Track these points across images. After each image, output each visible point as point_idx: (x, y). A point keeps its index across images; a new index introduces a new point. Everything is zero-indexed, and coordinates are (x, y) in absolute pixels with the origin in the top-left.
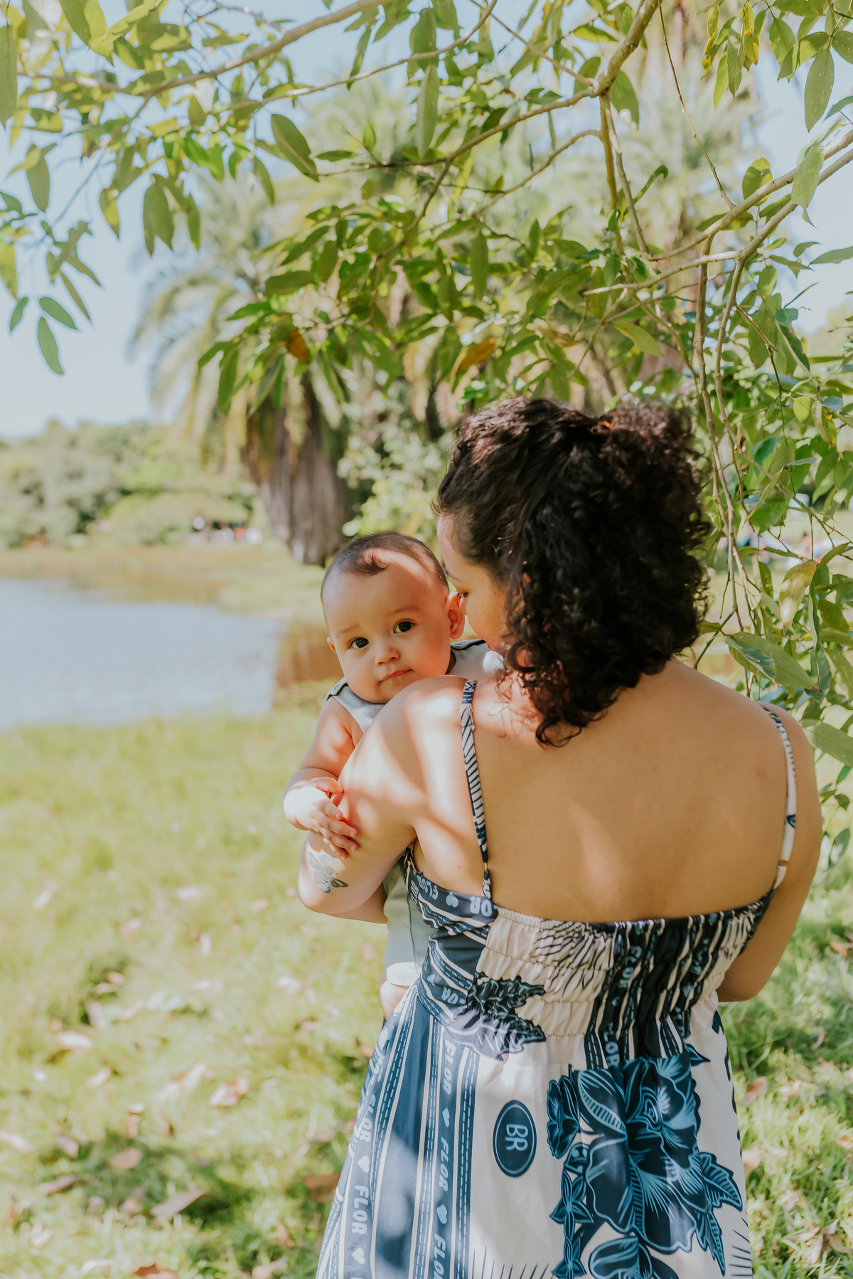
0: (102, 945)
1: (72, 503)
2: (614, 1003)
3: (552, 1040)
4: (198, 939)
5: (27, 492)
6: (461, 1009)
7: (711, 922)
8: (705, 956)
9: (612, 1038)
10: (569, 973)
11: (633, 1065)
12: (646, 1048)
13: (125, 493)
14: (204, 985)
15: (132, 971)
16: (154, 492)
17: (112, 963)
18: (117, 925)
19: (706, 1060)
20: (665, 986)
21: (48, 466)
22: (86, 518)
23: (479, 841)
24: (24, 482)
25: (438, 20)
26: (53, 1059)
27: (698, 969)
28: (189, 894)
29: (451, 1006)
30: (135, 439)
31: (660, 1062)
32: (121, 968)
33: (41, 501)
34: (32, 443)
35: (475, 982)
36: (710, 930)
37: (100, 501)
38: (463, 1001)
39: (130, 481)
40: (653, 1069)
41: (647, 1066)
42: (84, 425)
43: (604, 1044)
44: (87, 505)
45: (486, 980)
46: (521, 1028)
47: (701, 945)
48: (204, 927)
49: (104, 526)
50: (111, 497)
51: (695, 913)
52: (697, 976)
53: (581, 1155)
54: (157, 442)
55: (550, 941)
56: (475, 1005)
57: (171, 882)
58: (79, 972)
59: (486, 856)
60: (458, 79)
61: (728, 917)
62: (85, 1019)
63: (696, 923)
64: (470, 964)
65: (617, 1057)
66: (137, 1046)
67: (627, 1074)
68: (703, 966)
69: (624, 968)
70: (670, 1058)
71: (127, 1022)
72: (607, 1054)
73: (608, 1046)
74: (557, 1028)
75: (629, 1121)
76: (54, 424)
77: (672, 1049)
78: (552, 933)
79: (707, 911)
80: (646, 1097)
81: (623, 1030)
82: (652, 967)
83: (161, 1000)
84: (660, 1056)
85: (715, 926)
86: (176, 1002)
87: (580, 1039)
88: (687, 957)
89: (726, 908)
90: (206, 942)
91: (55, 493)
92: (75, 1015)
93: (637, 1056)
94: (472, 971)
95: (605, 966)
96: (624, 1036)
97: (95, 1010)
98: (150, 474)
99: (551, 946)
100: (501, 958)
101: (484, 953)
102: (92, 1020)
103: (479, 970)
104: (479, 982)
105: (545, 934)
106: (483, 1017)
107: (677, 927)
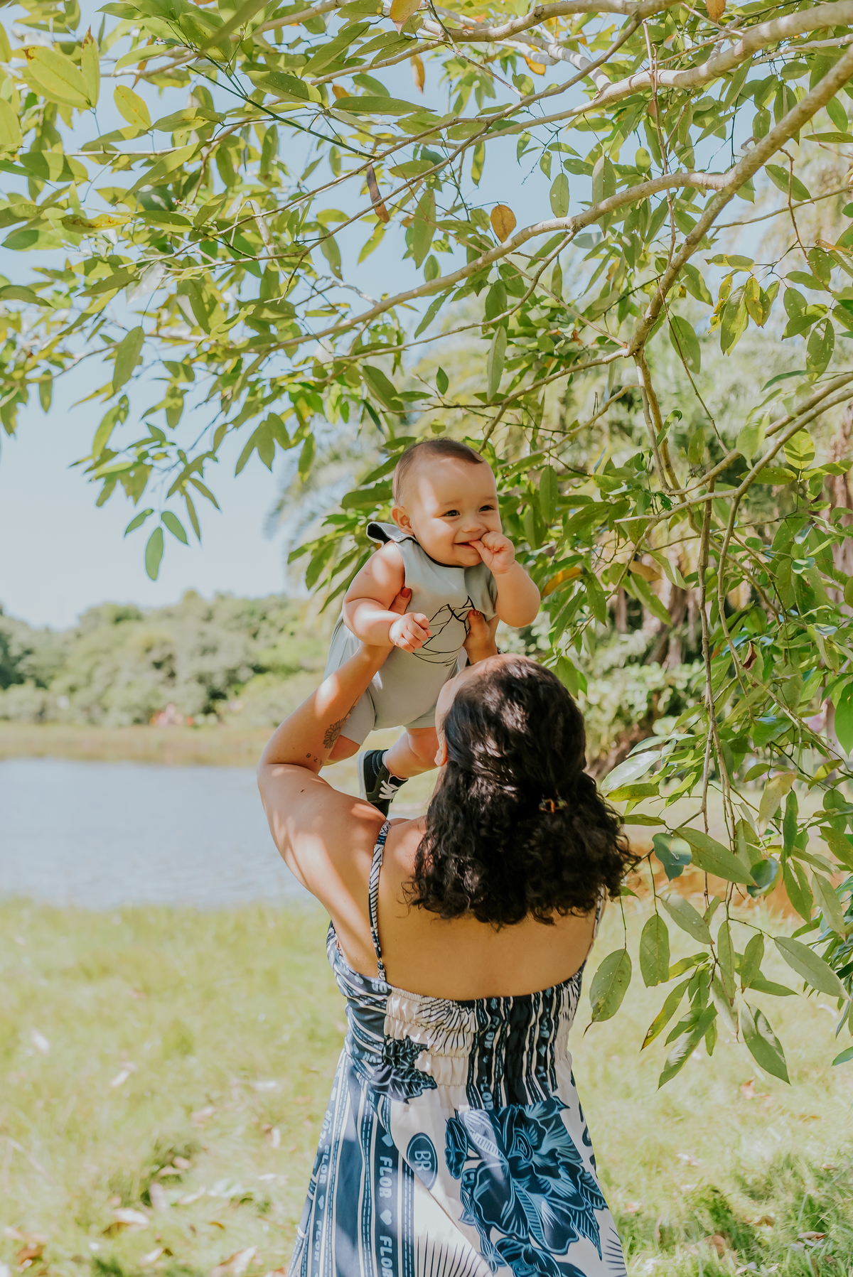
0: (171, 1127)
1: (201, 680)
2: (485, 1060)
3: (441, 1088)
4: (268, 1131)
5: (158, 665)
6: (380, 1067)
7: (548, 994)
8: (549, 1021)
9: (487, 1090)
10: (445, 1035)
11: (506, 1111)
12: (516, 1097)
13: (259, 670)
14: (269, 1177)
15: (198, 1158)
16: (290, 671)
17: (180, 1147)
18: (189, 1110)
19: (567, 1107)
20: (524, 1049)
21: (182, 639)
22: (216, 695)
23: (375, 945)
24: (156, 655)
25: (507, 289)
26: (108, 1232)
27: (546, 1034)
28: (267, 1086)
29: (372, 1064)
30: (273, 615)
31: (527, 1107)
32: (189, 1153)
33: (172, 675)
34: (168, 614)
35: (385, 1044)
36: (548, 1002)
37: (232, 679)
38: (380, 1061)
39: (265, 659)
40: (521, 1113)
41: (517, 1112)
42: (221, 597)
43: (481, 1093)
44: (219, 682)
45: (391, 1040)
46: (420, 1078)
47: (544, 1014)
48: (278, 1120)
49: (234, 705)
50: (244, 674)
51: (536, 991)
52: (548, 1039)
53: (469, 1179)
54: (295, 619)
55: (428, 1012)
56: (388, 1062)
57: (250, 1072)
58: (146, 1151)
59: (380, 954)
60: (530, 329)
61: (559, 988)
62: (146, 1198)
63: (537, 998)
64: (379, 1031)
65: (491, 1103)
66: (193, 1229)
67: (502, 1119)
68: (550, 1029)
69: (487, 1032)
70: (535, 1104)
71: (186, 1207)
72: (484, 1101)
73: (484, 1094)
74: (445, 1078)
75: (509, 1156)
76: (191, 595)
77: (536, 1098)
78: (429, 1006)
79: (543, 988)
80: (518, 1136)
81: (496, 1084)
82: (509, 1033)
83: (224, 1189)
84: (527, 1103)
85: (552, 997)
86: (238, 1191)
87: (463, 1088)
88: (535, 1024)
89: (557, 983)
90: (276, 1133)
91: (186, 667)
92: (136, 1193)
93: (508, 1104)
94: (382, 1035)
95: (473, 1030)
96: (496, 1090)
97: (157, 1191)
98: (287, 652)
99: (430, 1016)
100: (397, 1023)
101: (386, 1019)
102: (153, 1201)
103: (386, 1034)
104: (388, 1043)
105: (424, 1007)
106: (394, 1071)
107: (523, 1003)
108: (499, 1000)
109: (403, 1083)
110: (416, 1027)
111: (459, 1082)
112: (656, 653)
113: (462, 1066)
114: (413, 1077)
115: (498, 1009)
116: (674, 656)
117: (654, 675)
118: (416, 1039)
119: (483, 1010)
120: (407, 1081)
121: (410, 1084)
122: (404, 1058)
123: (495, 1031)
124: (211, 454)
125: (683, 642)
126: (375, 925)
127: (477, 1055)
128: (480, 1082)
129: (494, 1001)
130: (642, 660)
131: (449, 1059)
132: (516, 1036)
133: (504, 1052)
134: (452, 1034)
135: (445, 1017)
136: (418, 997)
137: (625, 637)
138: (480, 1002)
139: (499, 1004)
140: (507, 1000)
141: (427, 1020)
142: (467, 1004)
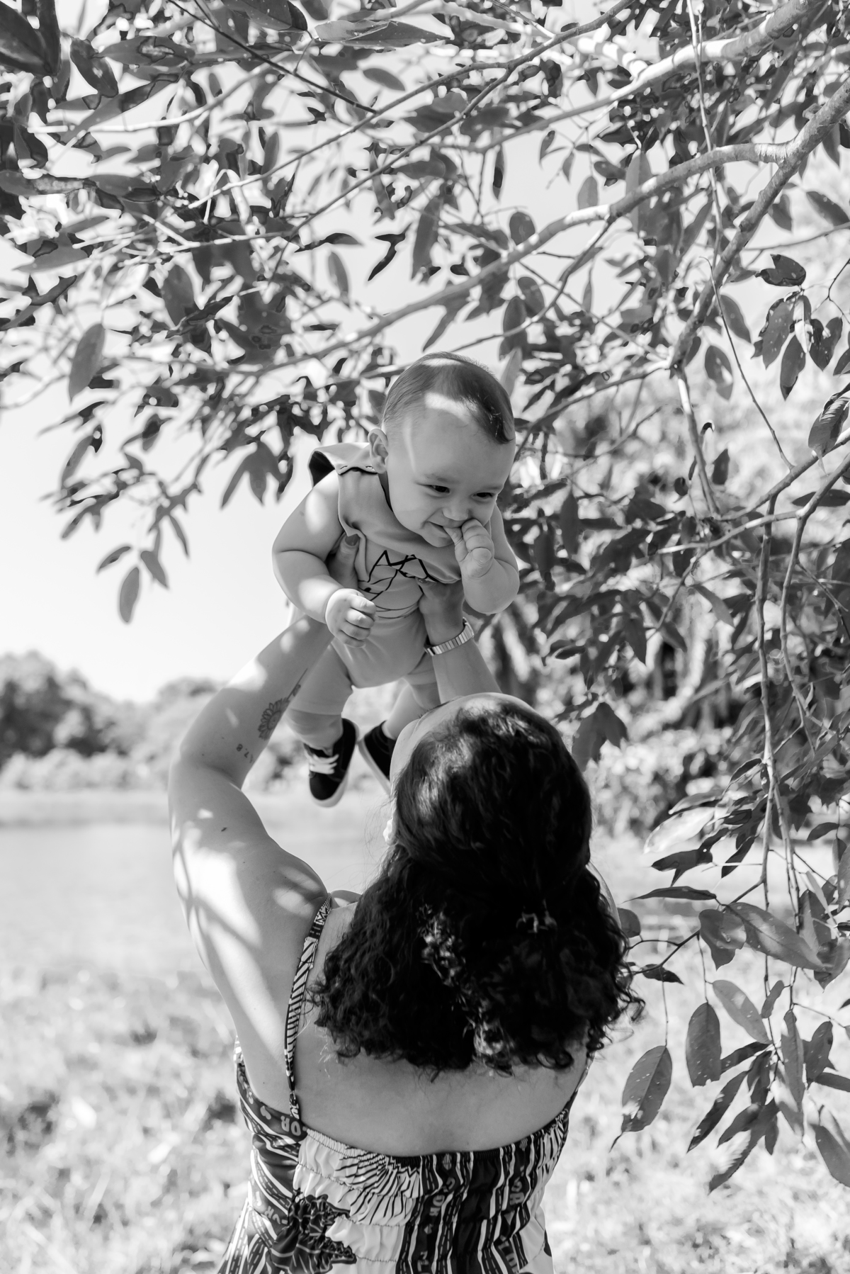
3: (362, 1264)
6: (284, 1230)
9: (426, 1269)
20: (484, 1217)
27: (518, 1196)
29: (275, 1224)
38: (284, 1221)
45: (301, 1197)
46: (332, 1249)
47: (516, 1173)
51: (505, 1143)
56: (295, 1225)
61: (539, 1136)
63: (508, 1152)
64: (287, 1181)
68: (523, 1191)
69: (434, 1196)
74: (368, 1251)
79: (516, 1139)
81: (439, 1261)
82: (464, 1196)
87: (392, 1266)
94: (290, 1188)
95: (415, 1195)
96: (441, 1267)
100: (312, 1175)
101: (297, 1168)
103: (295, 1187)
104: (297, 1200)
105: (349, 1162)
106: (300, 1237)
107: (488, 1160)
108: (453, 1155)
109: (311, 1255)
110: (336, 1184)
111: (387, 1258)
112: (690, 719)
113: (394, 1238)
114: (325, 1247)
115: (453, 1171)
116: (706, 723)
117: (689, 741)
118: (335, 1200)
119: (431, 1171)
120: (317, 1252)
121: (320, 1256)
122: (316, 1222)
123: (446, 1195)
124: (195, 487)
125: (715, 710)
126: (290, 1047)
127: (417, 1222)
128: (417, 1257)
129: (448, 1158)
130: (676, 725)
131: (378, 1229)
132: (474, 1202)
133: (455, 1220)
134: (386, 1199)
135: (376, 1178)
136: (342, 1147)
137: (661, 704)
138: (428, 1158)
139: (454, 1162)
140: (465, 1155)
141: (352, 1180)
142: (408, 1162)
